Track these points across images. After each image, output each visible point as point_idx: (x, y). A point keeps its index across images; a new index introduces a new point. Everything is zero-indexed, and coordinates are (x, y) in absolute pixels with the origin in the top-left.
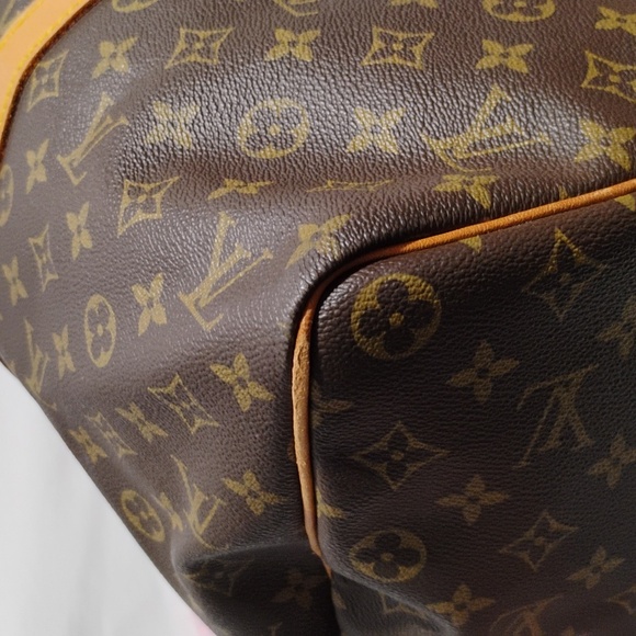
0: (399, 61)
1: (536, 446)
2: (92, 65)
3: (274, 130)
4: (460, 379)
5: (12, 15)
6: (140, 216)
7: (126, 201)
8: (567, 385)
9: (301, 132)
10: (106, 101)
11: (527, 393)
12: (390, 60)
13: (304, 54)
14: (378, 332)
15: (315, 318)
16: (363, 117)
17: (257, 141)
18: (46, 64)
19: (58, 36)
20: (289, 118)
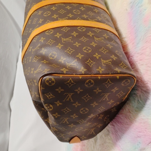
0: (69, 52)
1: (66, 99)
2: (40, 40)
3: (53, 56)
4: (57, 90)
5: (36, 28)
6: (35, 61)
7: (34, 58)
8: (70, 94)
9: (55, 57)
10: (39, 45)
11: (65, 93)
12: (68, 52)
13: (60, 48)
14: (48, 82)
15: (42, 79)
16: (62, 58)
17: (51, 56)
18: (36, 37)
19: (39, 34)
20: (55, 55)
